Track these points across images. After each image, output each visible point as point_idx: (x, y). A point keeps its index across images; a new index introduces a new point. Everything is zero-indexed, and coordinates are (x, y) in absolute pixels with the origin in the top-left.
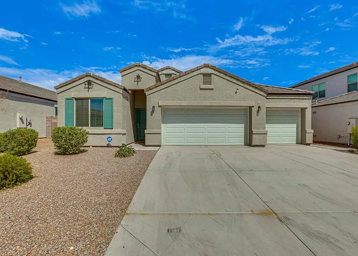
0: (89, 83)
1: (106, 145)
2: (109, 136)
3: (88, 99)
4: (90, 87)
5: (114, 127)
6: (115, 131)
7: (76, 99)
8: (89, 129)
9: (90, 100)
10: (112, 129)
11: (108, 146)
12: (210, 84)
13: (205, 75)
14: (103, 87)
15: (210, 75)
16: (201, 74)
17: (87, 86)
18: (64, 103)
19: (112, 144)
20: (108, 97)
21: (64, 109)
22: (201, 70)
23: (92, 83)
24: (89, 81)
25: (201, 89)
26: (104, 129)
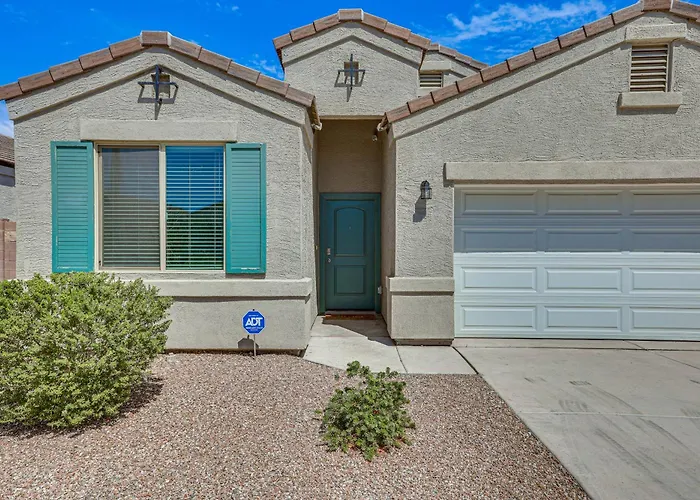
0: (161, 78)
1: (237, 347)
2: (250, 306)
3: (154, 147)
4: (163, 96)
5: (269, 269)
6: (271, 283)
7: (105, 148)
8: (162, 280)
9: (162, 155)
10: (262, 276)
11: (247, 349)
12: (664, 86)
13: (639, 49)
14: (221, 100)
15: (664, 48)
16: (623, 45)
17: (149, 92)
18: (47, 165)
19: (262, 340)
20: (243, 141)
21: (47, 188)
22: (630, 26)
23: (173, 79)
24: (160, 68)
25: (623, 110)
26: (229, 275)
